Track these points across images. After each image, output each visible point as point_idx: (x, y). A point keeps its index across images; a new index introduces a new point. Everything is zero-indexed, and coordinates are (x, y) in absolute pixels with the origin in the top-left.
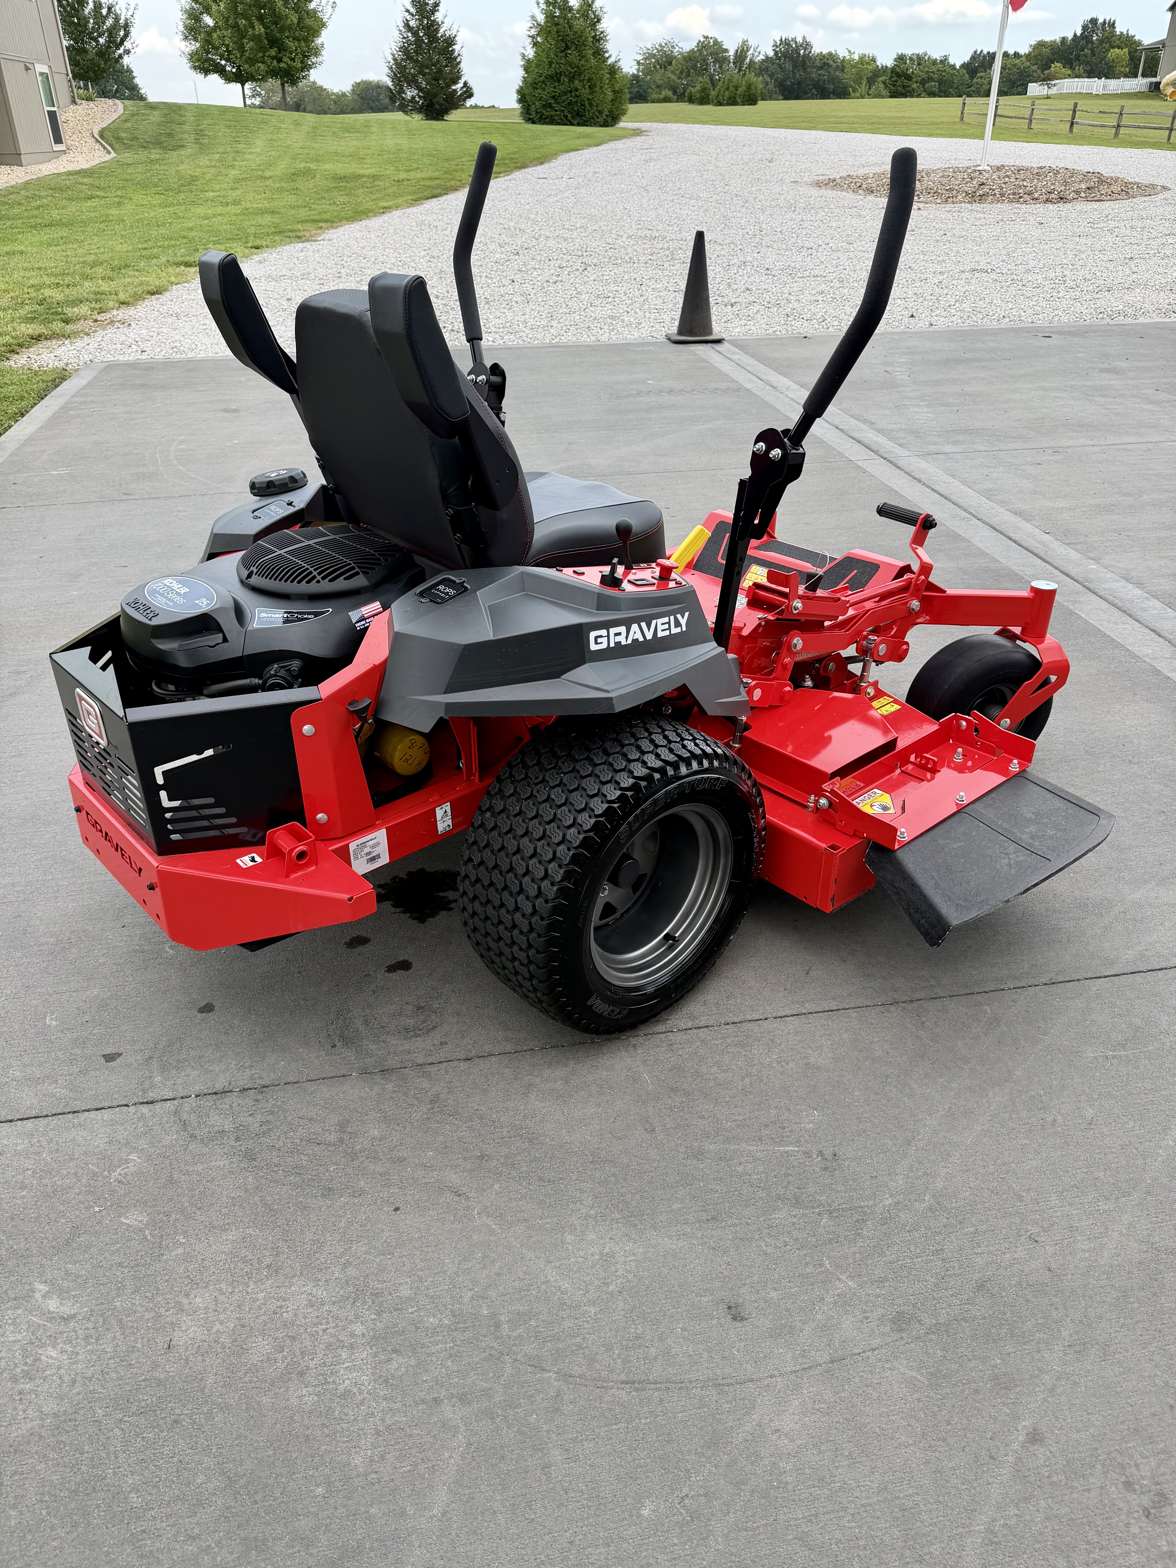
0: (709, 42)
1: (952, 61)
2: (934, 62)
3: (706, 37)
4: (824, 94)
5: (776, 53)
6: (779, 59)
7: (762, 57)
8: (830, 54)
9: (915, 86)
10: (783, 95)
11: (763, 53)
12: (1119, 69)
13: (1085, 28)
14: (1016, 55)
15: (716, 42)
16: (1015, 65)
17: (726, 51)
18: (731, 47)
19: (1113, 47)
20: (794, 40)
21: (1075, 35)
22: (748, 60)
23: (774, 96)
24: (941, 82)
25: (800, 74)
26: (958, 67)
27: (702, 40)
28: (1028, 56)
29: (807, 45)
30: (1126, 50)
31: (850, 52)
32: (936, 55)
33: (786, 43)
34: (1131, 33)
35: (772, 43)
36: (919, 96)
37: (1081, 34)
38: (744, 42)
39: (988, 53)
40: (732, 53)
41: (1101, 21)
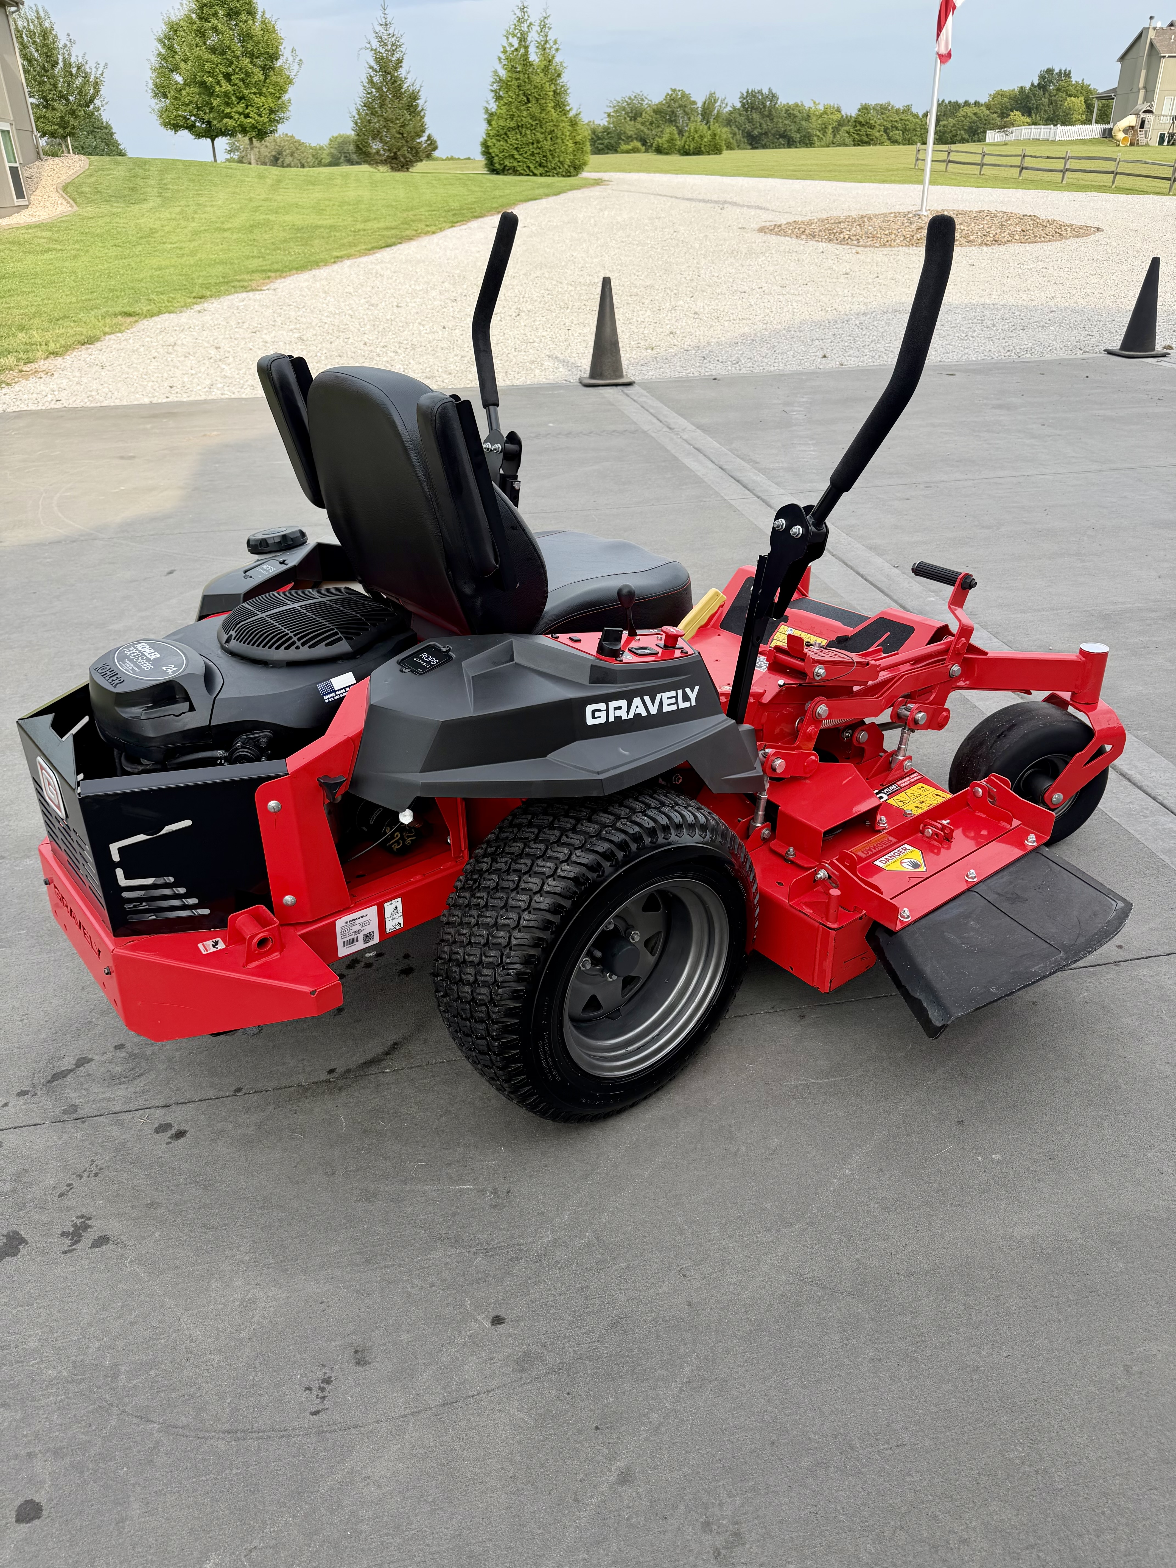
0: (677, 95)
1: (914, 110)
2: (897, 112)
3: (674, 90)
4: (790, 143)
5: (743, 105)
6: (747, 110)
7: (729, 108)
8: (797, 105)
9: (877, 134)
10: (751, 144)
11: (730, 104)
12: (1076, 116)
13: (1042, 77)
14: (977, 104)
15: (684, 95)
16: (975, 114)
17: (694, 103)
18: (699, 99)
19: (1070, 96)
20: (760, 92)
21: (1032, 85)
22: (716, 111)
23: (742, 145)
24: (905, 130)
25: (767, 125)
26: (921, 116)
27: (670, 93)
28: (988, 107)
29: (773, 97)
30: (1082, 98)
31: (815, 103)
32: (899, 105)
33: (752, 94)
34: (1086, 82)
35: (739, 95)
36: (881, 144)
37: (1039, 84)
38: (712, 95)
39: (950, 102)
40: (700, 105)
41: (1057, 71)
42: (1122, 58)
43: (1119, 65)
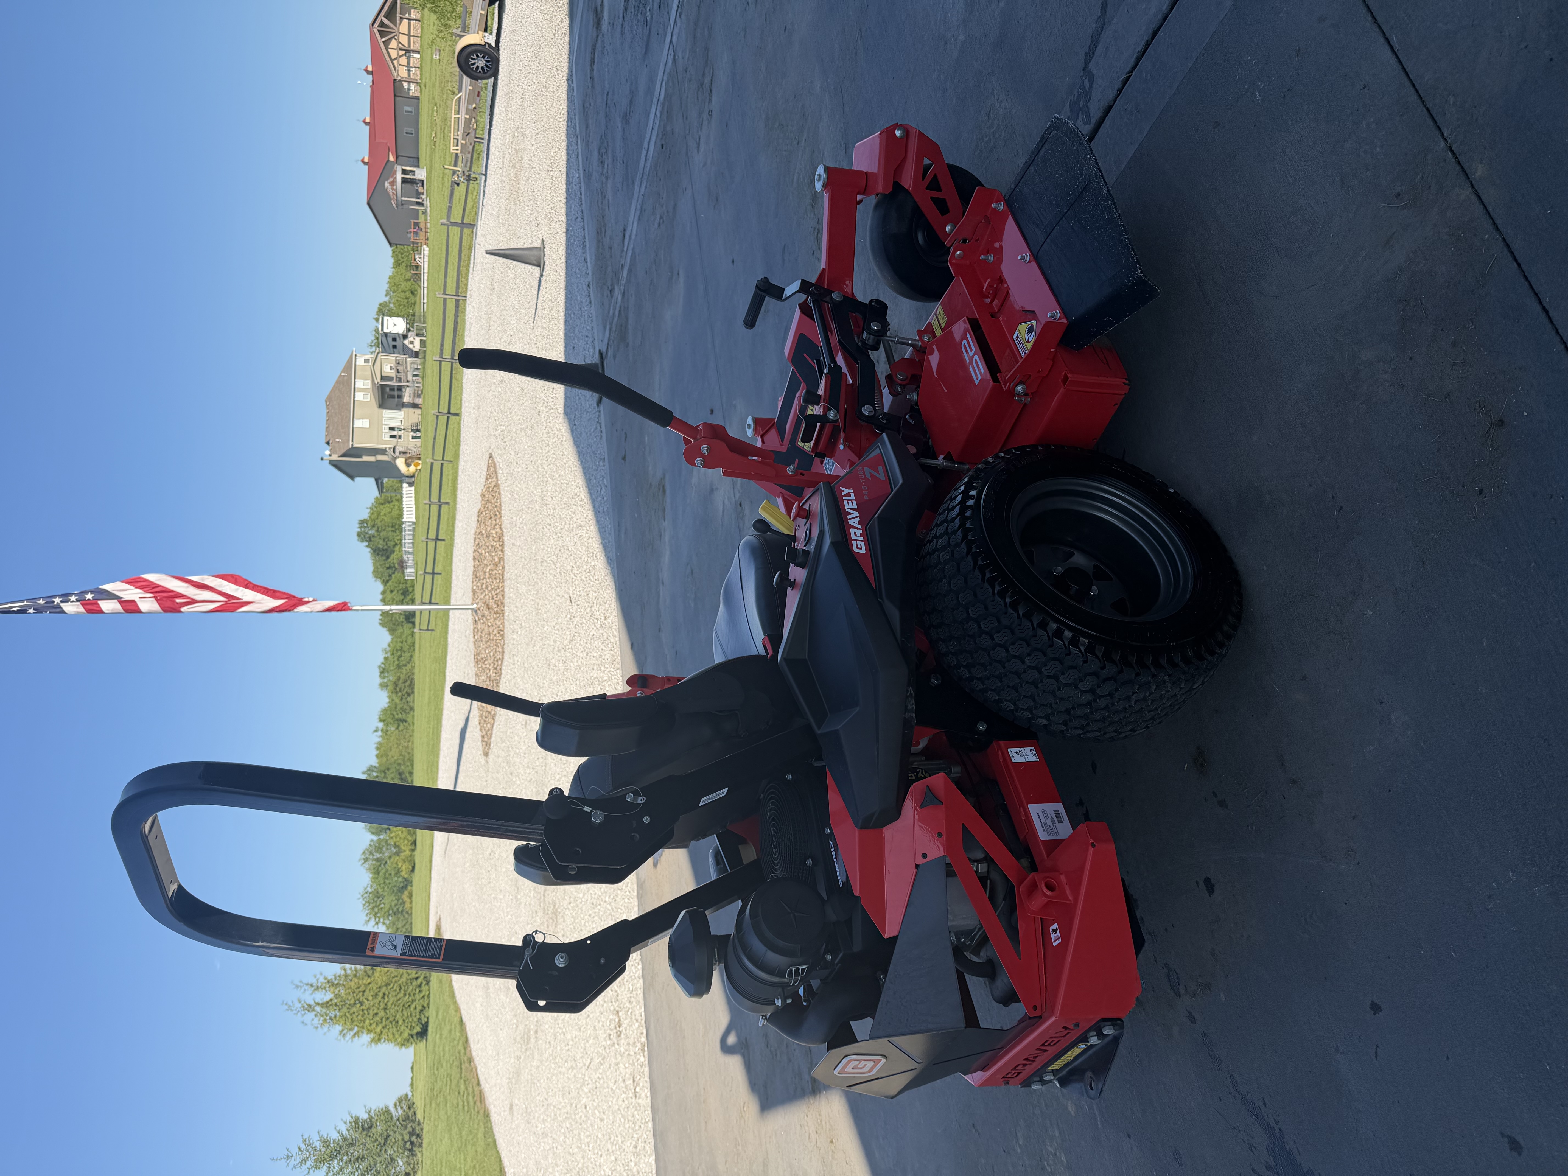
0: (365, 858)
1: (386, 645)
2: (386, 659)
3: (361, 861)
8: (378, 748)
9: (405, 673)
12: (396, 509)
14: (382, 592)
16: (390, 592)
19: (379, 517)
21: (369, 547)
26: (392, 638)
27: (362, 865)
28: (385, 583)
29: (370, 769)
30: (381, 508)
31: (375, 732)
32: (381, 658)
34: (369, 506)
36: (412, 669)
37: (368, 542)
41: (359, 530)
42: (352, 477)
43: (357, 479)
